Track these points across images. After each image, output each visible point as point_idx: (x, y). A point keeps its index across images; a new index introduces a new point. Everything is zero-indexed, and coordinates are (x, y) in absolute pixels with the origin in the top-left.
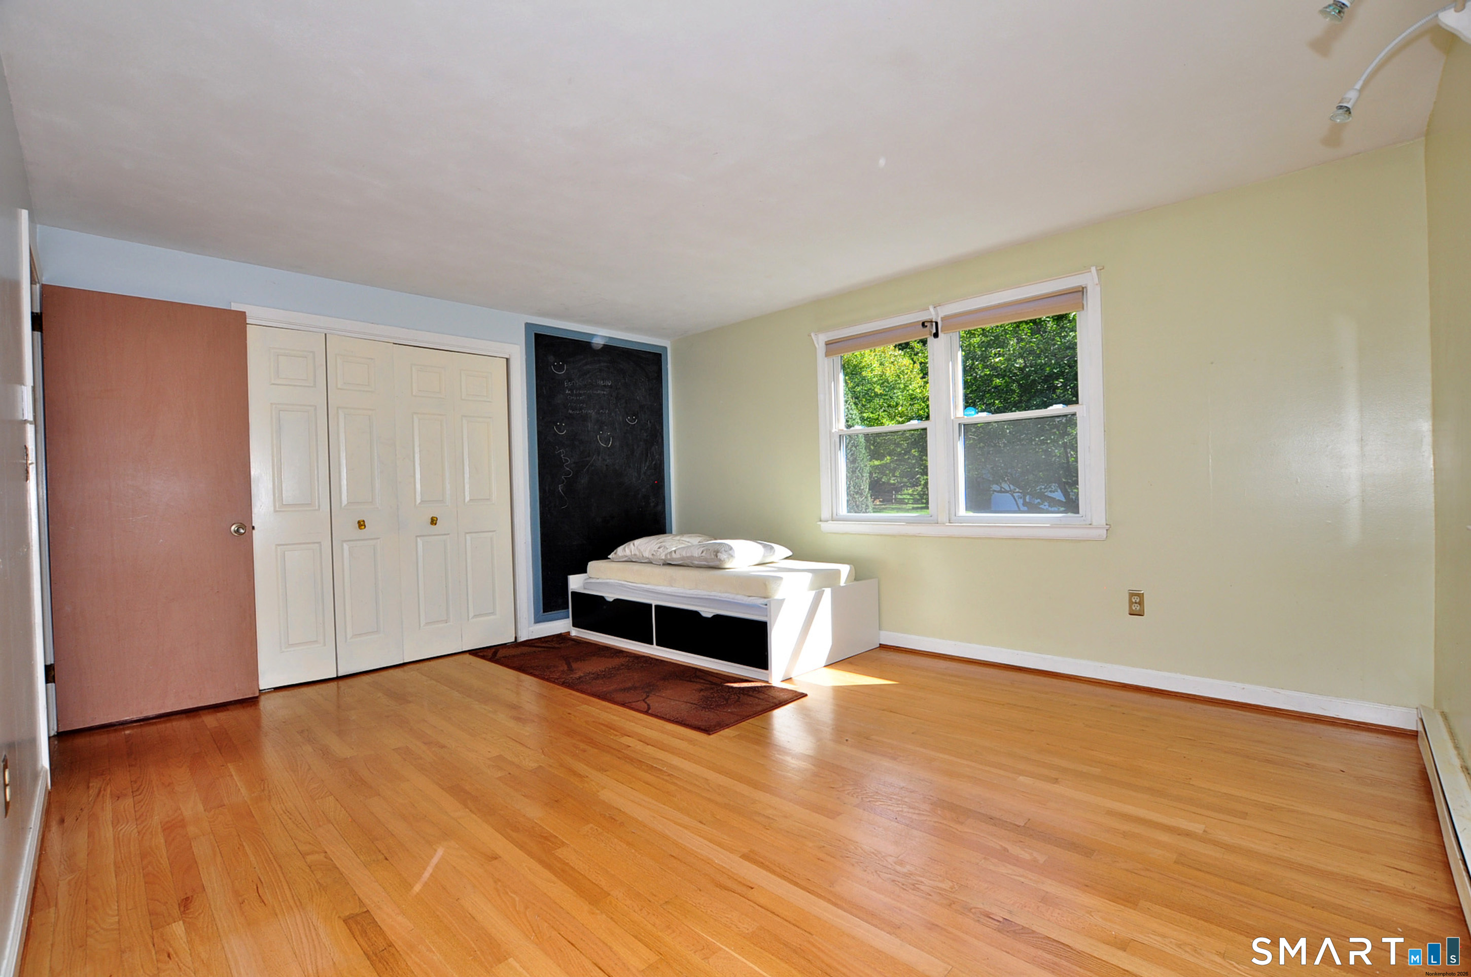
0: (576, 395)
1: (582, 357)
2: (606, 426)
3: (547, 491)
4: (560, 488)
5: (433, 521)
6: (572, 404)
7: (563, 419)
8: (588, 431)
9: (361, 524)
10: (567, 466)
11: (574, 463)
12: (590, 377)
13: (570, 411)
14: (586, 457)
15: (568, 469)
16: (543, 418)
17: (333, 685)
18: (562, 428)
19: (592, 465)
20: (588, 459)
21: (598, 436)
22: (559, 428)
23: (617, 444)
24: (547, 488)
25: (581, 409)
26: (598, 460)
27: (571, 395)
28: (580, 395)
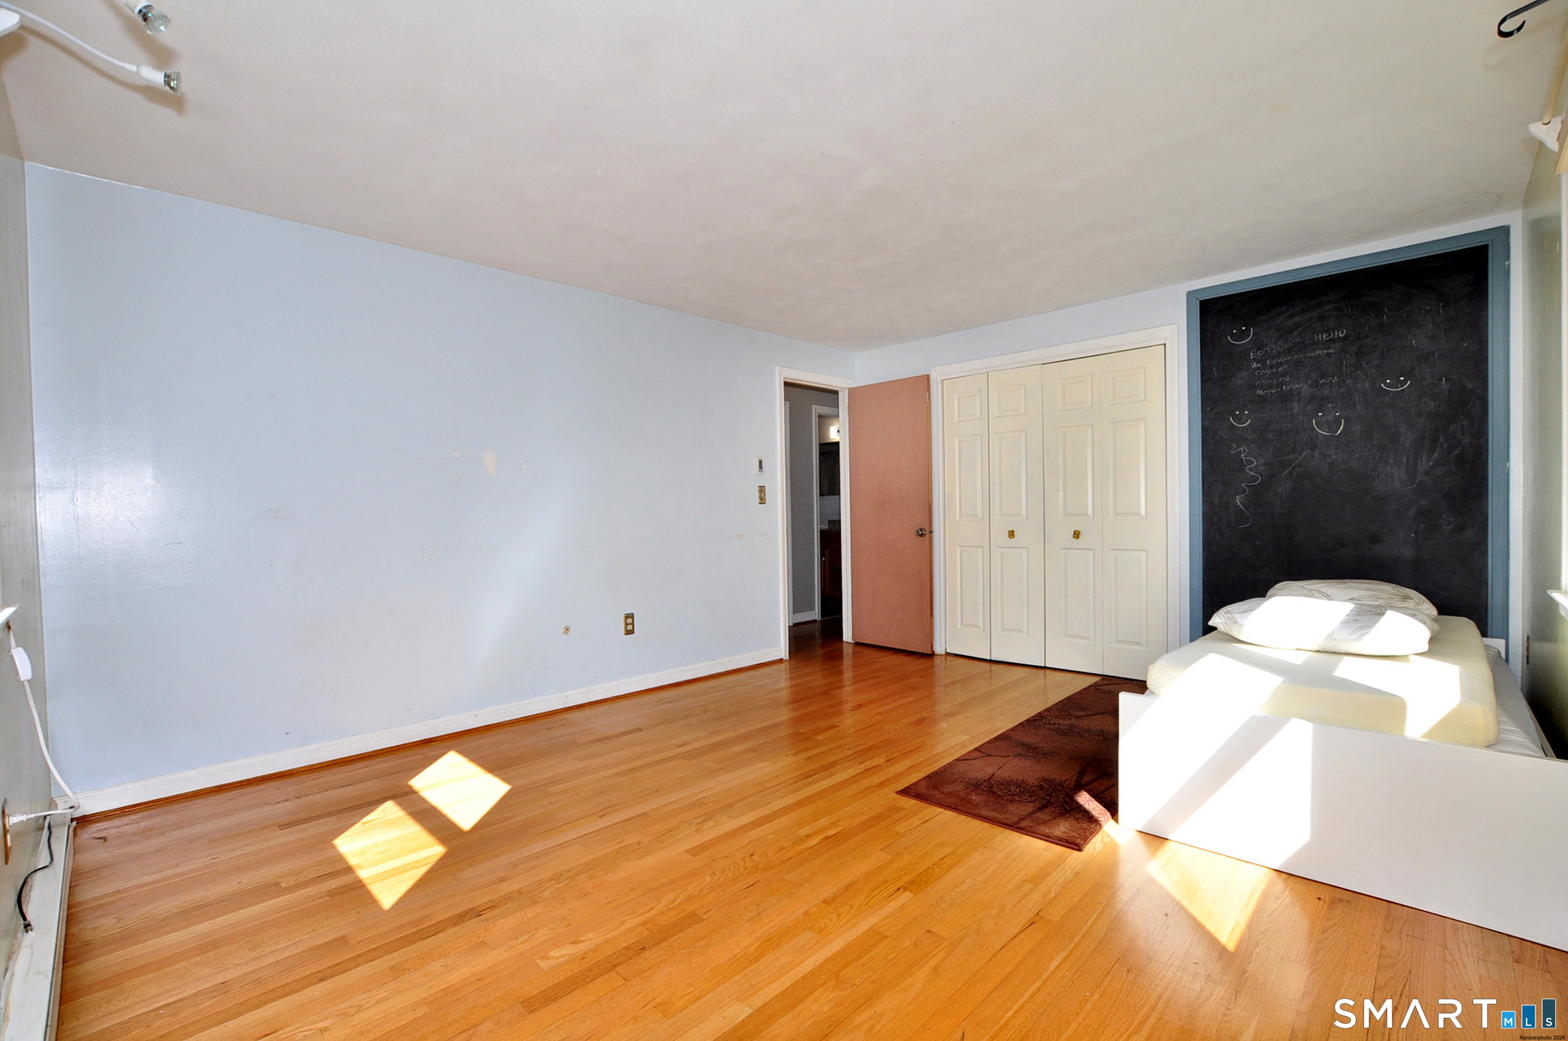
0: (1272, 367)
1: (1284, 308)
2: (1332, 402)
3: (1217, 504)
4: (1238, 500)
5: (1077, 535)
6: (1263, 381)
7: (1246, 405)
8: (1293, 416)
9: (1012, 534)
10: (1250, 469)
11: (1265, 464)
12: (1299, 334)
13: (1260, 392)
14: (1288, 454)
15: (1253, 473)
16: (1212, 409)
17: (987, 665)
18: (1244, 418)
19: (1299, 466)
20: (1291, 456)
21: (1314, 421)
22: (1239, 420)
23: (1357, 428)
24: (1216, 500)
25: (1280, 385)
26: (1313, 457)
27: (1264, 366)
28: (1280, 365)
